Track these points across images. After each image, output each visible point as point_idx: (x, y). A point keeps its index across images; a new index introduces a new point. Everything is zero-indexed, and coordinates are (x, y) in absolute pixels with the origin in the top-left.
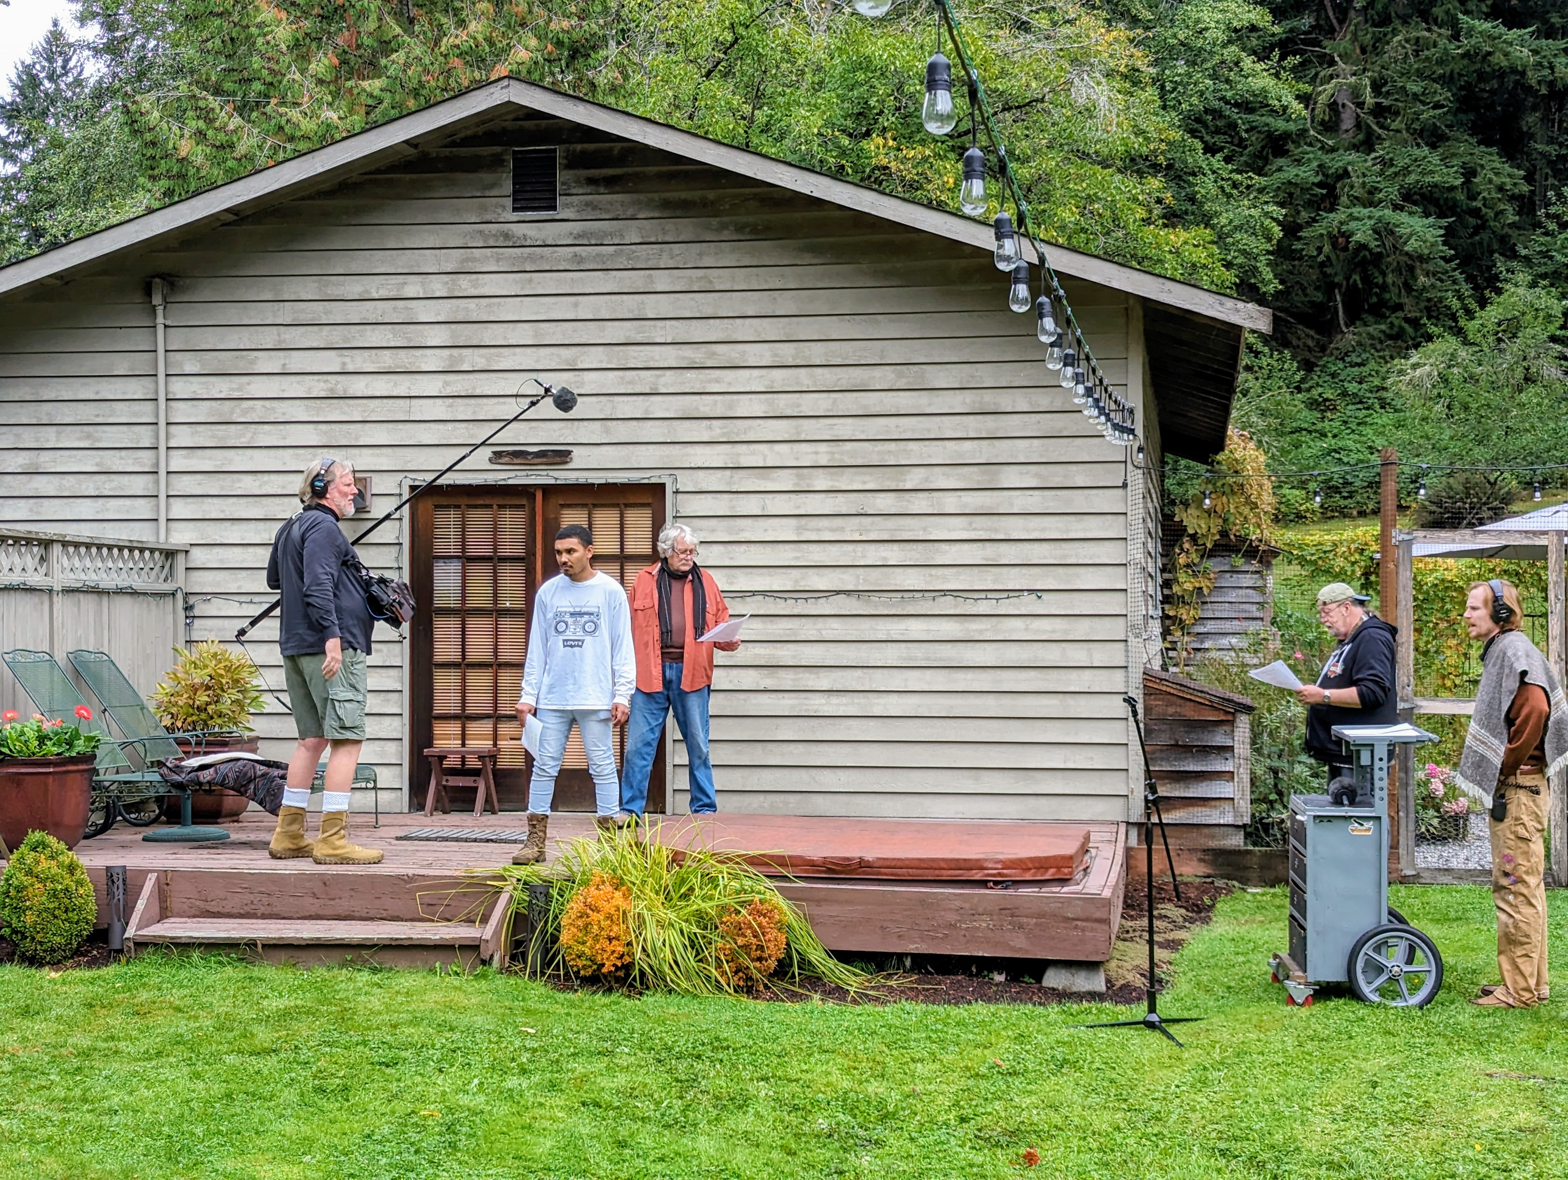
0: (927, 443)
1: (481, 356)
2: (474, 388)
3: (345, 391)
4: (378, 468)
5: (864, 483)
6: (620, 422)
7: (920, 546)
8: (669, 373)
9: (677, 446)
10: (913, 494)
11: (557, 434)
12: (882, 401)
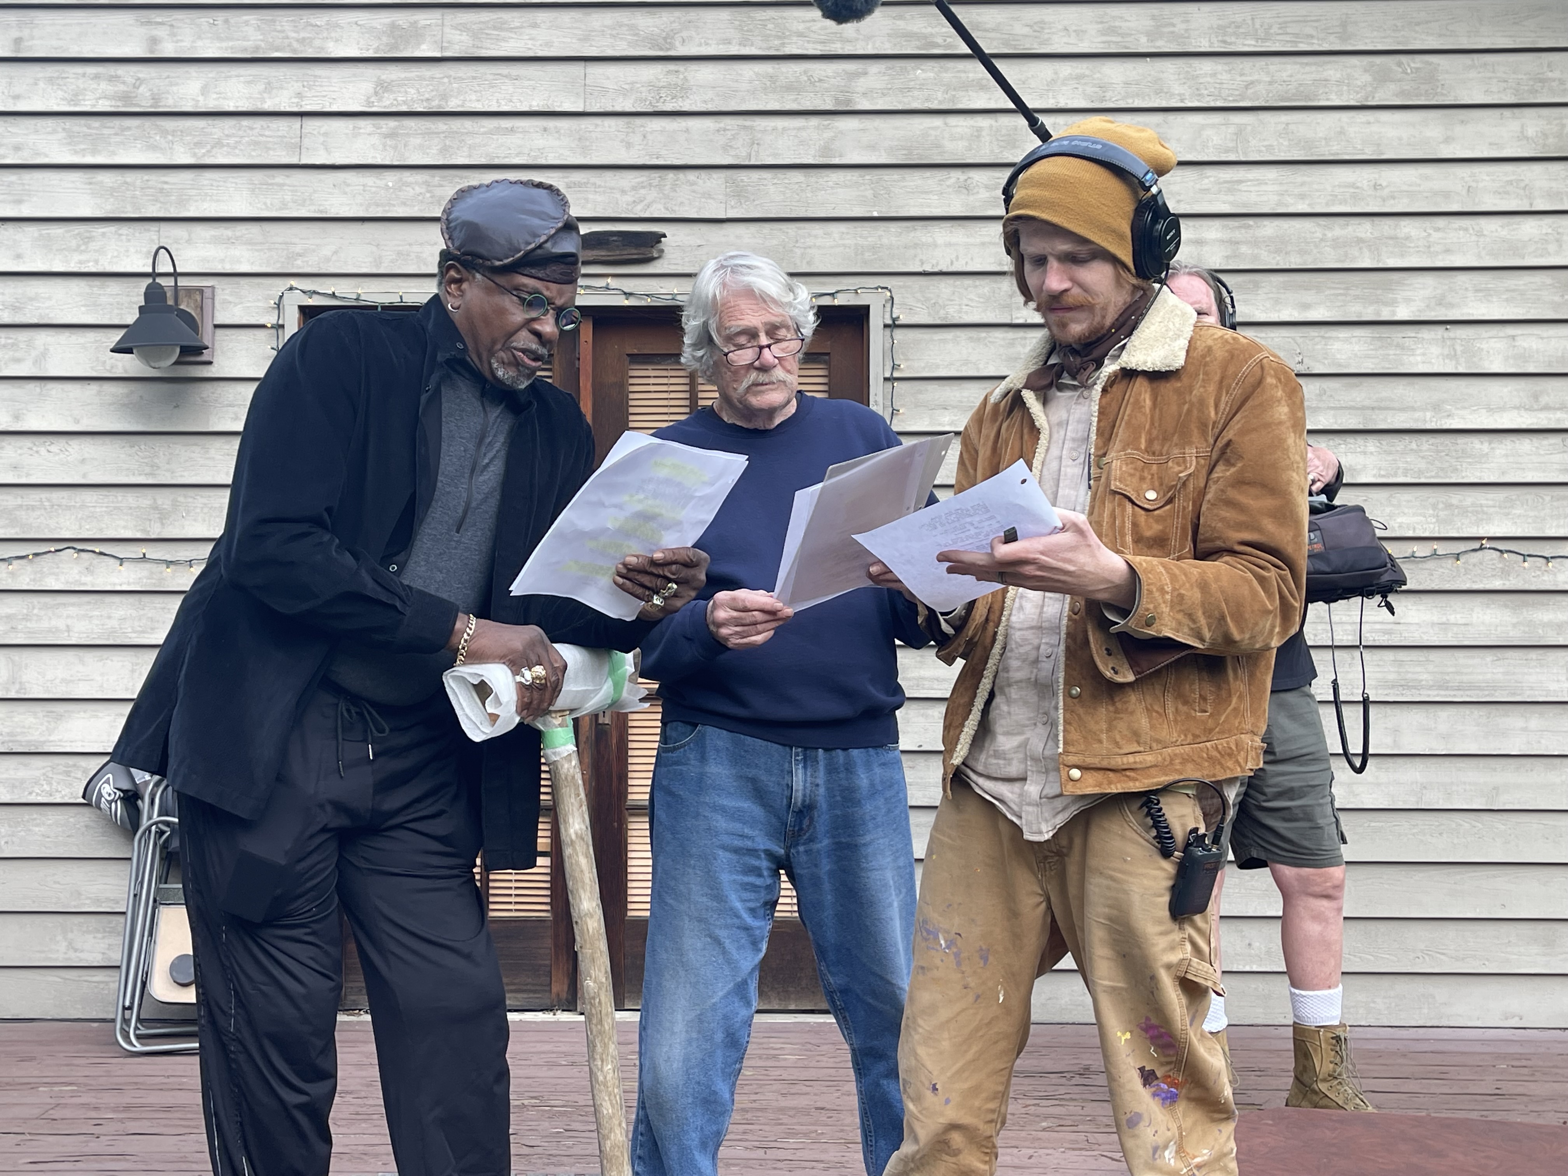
0: (1441, 222)
1: (462, 28)
2: (444, 97)
3: (156, 98)
4: (228, 269)
5: (1306, 306)
6: (766, 174)
7: (1426, 442)
8: (875, 67)
9: (894, 227)
10: (1409, 331)
11: (628, 198)
12: (1342, 132)
